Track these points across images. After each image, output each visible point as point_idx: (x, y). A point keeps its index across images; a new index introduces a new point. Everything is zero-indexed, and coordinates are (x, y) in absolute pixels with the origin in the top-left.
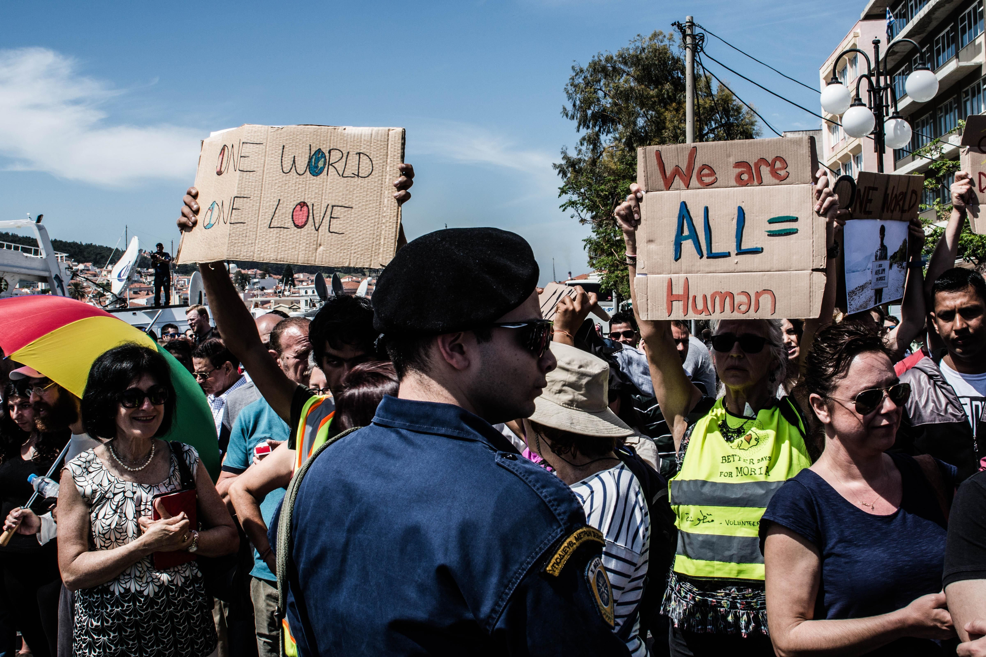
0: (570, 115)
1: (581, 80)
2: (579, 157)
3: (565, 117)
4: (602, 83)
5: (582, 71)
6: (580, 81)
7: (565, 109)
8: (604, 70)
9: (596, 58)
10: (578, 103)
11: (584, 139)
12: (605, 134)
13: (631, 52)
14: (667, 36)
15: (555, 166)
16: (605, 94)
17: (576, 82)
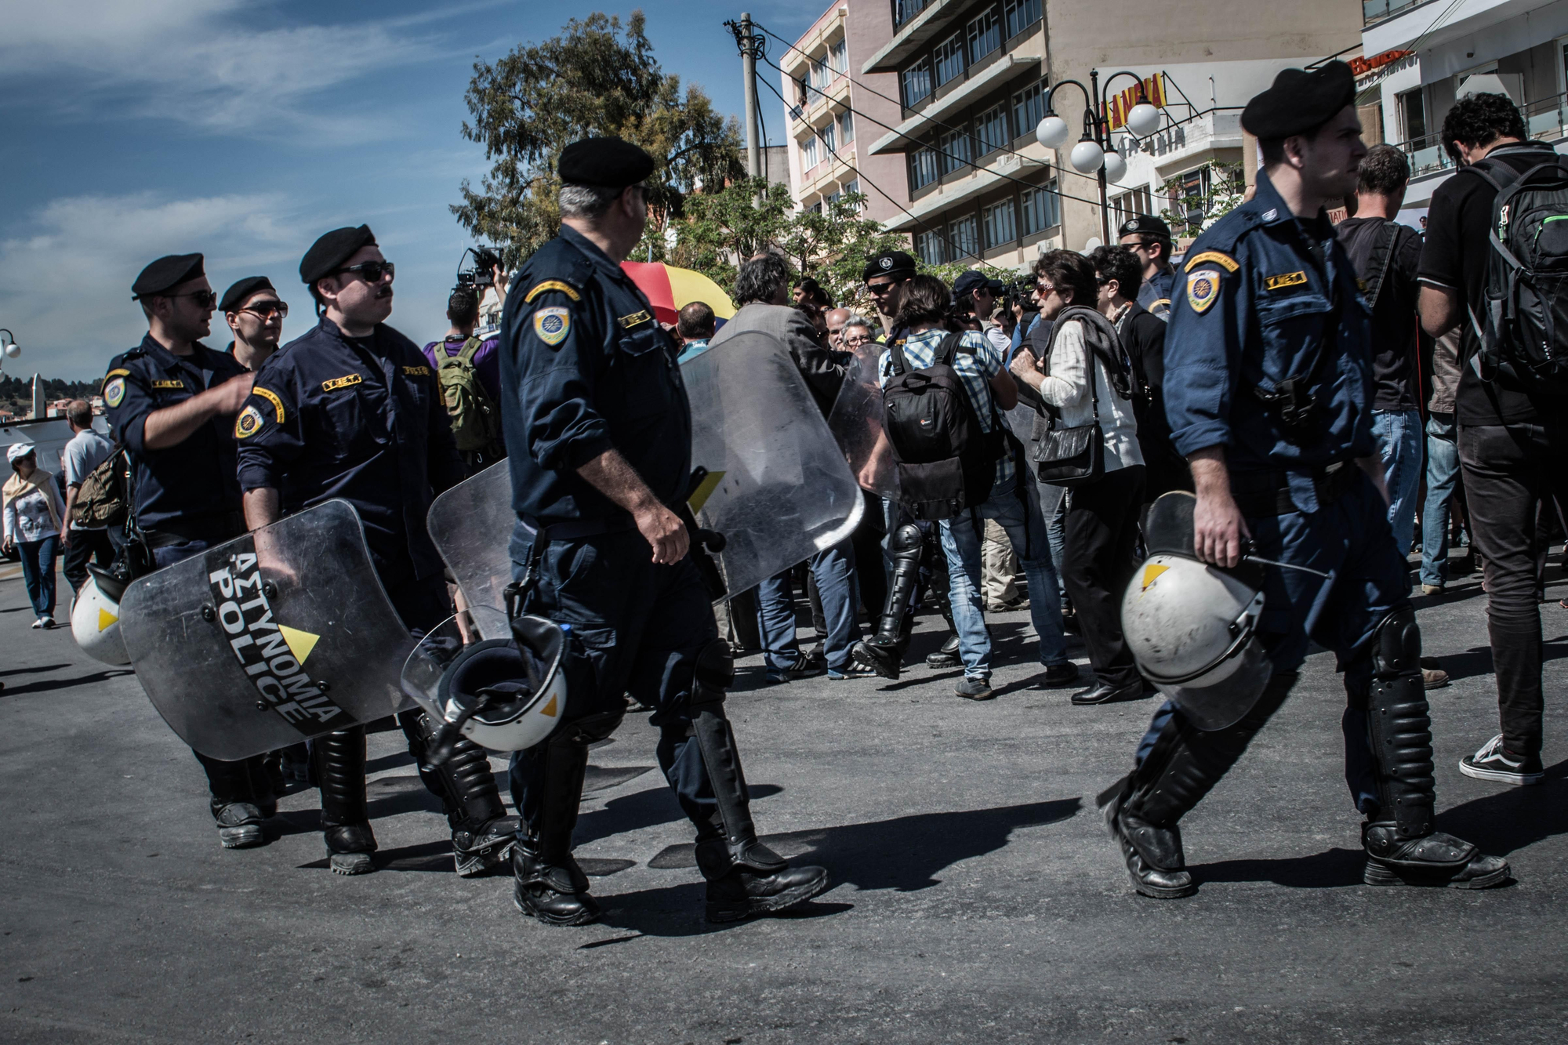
0: (474, 134)
1: (487, 85)
2: (489, 195)
3: (467, 137)
4: (518, 87)
5: (488, 70)
6: (485, 85)
7: (465, 126)
8: (526, 69)
9: (516, 53)
10: (485, 115)
11: (497, 169)
12: (526, 161)
13: (564, 43)
14: (611, 21)
15: (454, 209)
16: (523, 104)
17: (481, 87)
